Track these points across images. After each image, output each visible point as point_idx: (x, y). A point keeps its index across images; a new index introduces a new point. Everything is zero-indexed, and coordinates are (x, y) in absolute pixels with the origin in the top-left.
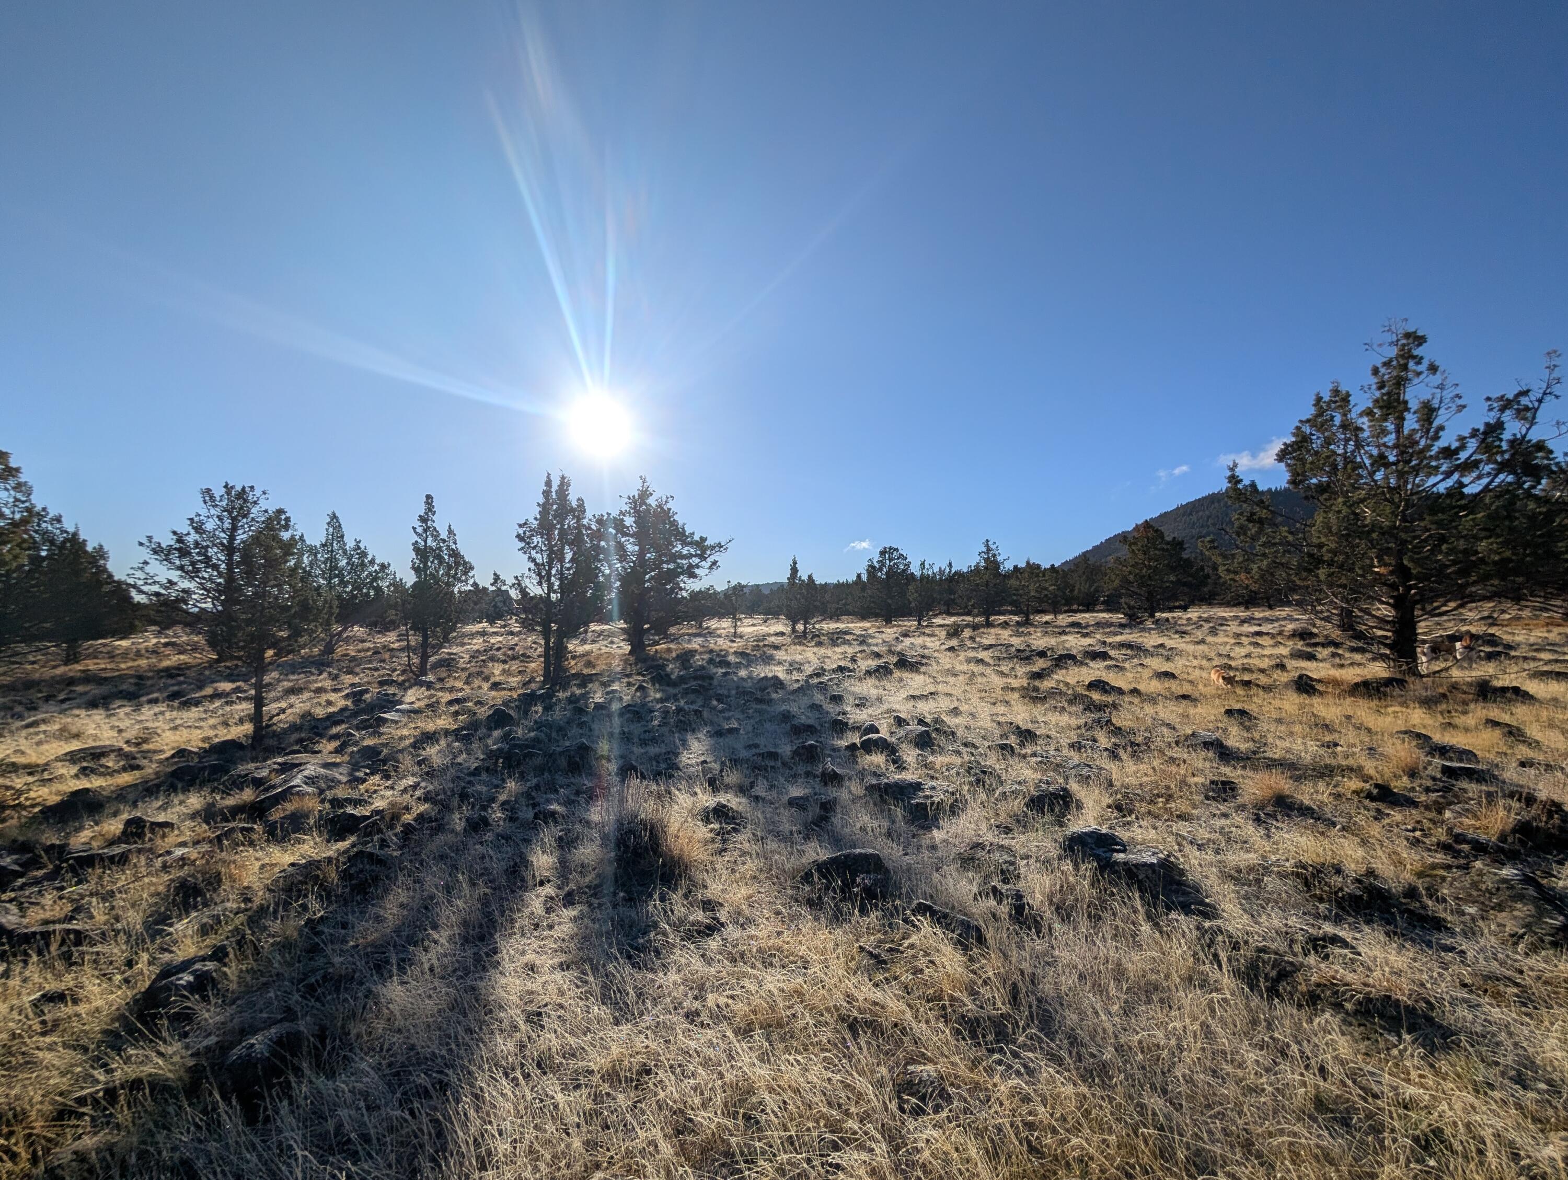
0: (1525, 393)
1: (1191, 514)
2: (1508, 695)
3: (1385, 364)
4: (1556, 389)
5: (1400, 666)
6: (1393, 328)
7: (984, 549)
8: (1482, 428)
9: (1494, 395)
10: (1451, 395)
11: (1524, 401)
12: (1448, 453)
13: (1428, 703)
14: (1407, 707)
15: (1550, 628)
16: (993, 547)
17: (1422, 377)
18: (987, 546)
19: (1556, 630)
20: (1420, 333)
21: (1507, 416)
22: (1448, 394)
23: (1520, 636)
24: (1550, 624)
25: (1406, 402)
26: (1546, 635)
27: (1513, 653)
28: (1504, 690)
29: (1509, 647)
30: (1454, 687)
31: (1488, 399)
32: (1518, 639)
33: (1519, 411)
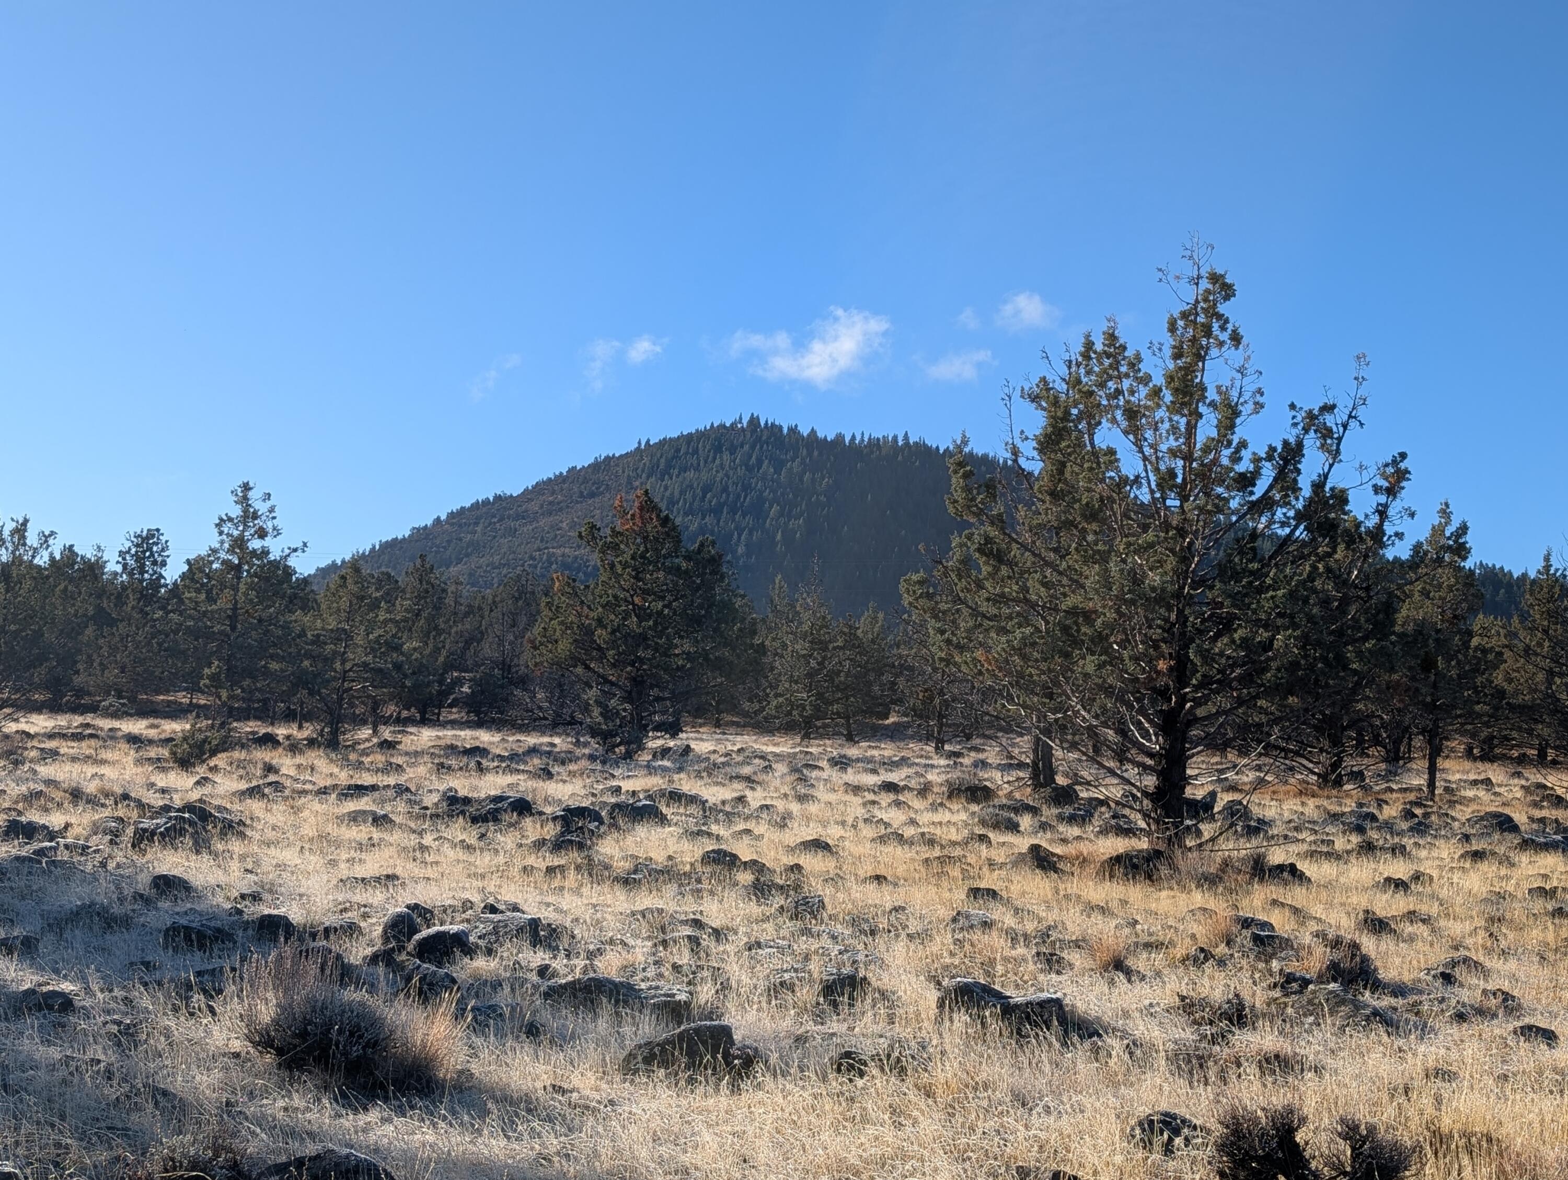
0: (1328, 408)
1: (666, 472)
2: (1285, 874)
3: (1183, 316)
4: (1361, 412)
7: (236, 511)
8: (1280, 449)
9: (1299, 403)
11: (1329, 421)
12: (1244, 482)
15: (1304, 799)
16: (261, 507)
17: (1224, 349)
18: (244, 500)
19: (1311, 803)
20: (1229, 279)
21: (1309, 439)
22: (1249, 384)
23: (1270, 808)
24: (1303, 792)
25: (1203, 387)
26: (1301, 809)
30: (1228, 865)
31: (1294, 407)
33: (1322, 435)
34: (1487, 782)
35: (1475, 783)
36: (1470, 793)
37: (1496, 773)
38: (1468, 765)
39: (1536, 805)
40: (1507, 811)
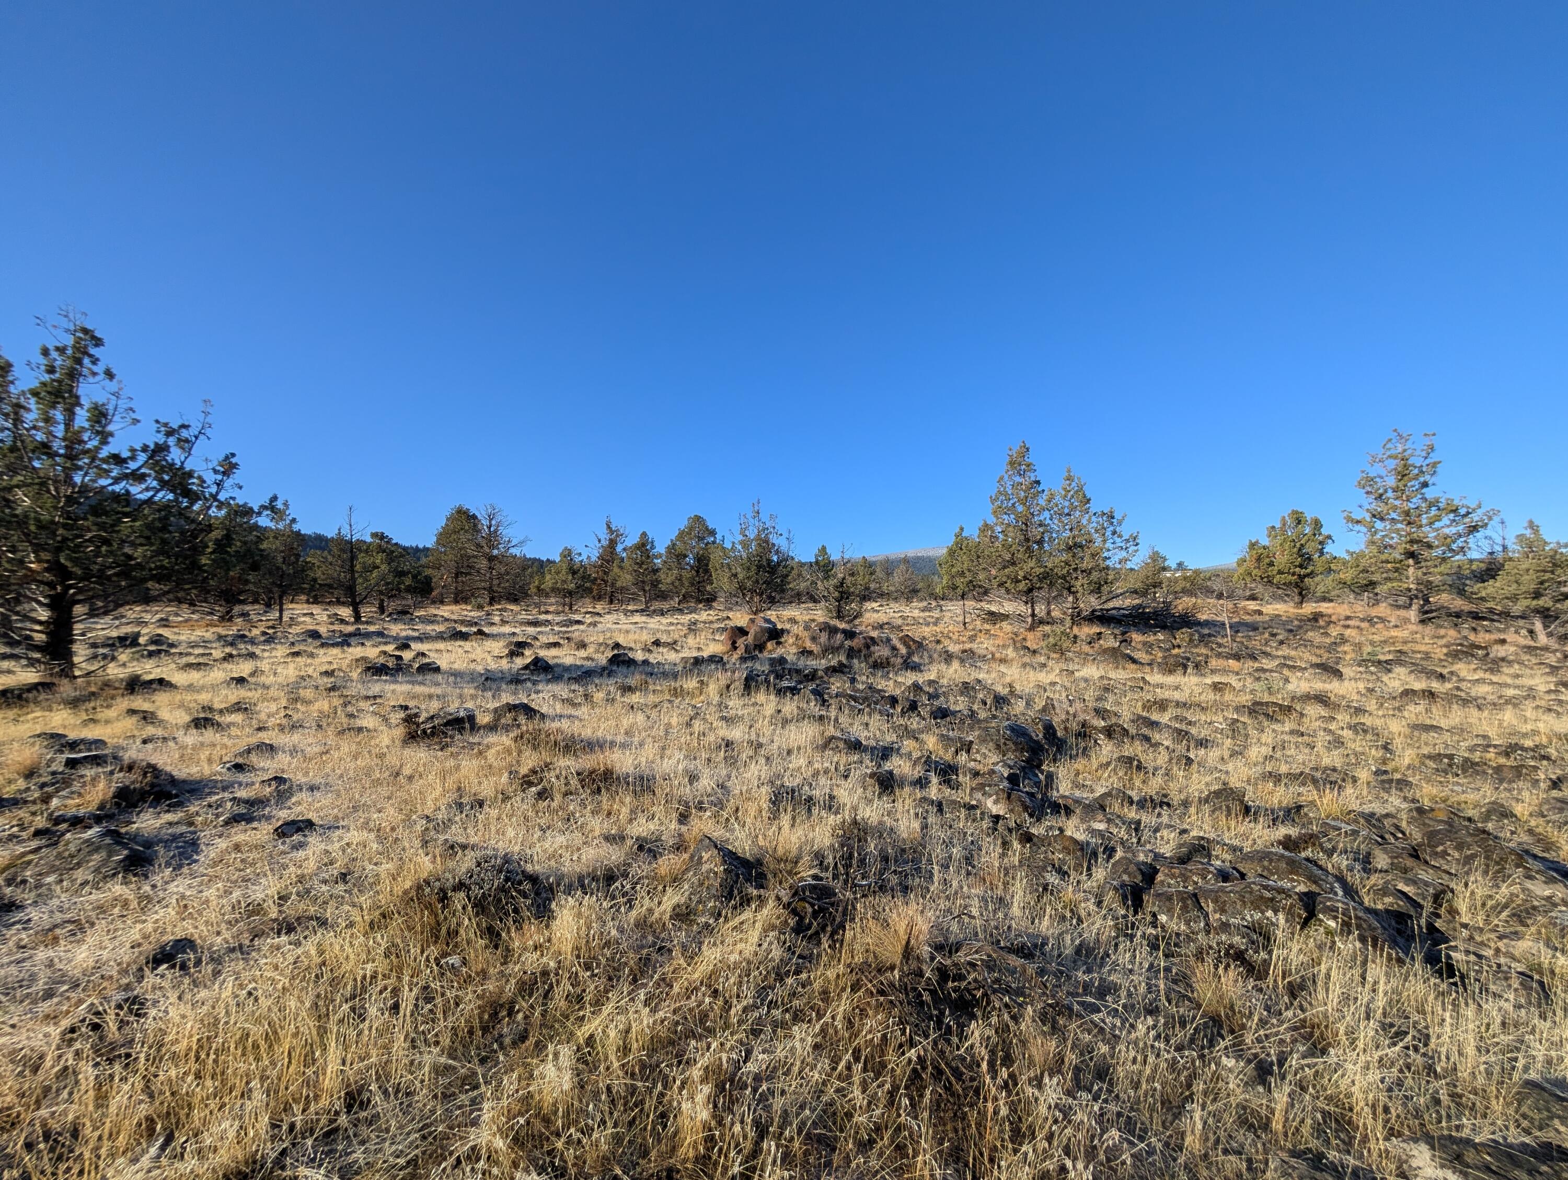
0: (186, 427)
3: (57, 349)
4: (208, 431)
5: (51, 669)
6: (71, 316)
8: (152, 446)
9: (162, 420)
10: (125, 406)
11: (185, 434)
12: (117, 459)
13: (74, 703)
14: (51, 711)
17: (97, 378)
20: (98, 334)
21: (172, 441)
22: (123, 404)
23: (184, 636)
24: (209, 625)
25: (78, 397)
26: (204, 634)
27: (173, 650)
28: (151, 682)
29: (172, 645)
30: (107, 684)
31: (157, 422)
32: (182, 638)
33: (179, 440)
34: (312, 614)
35: (305, 615)
36: (303, 619)
37: (316, 609)
38: (305, 606)
39: (332, 623)
40: (317, 628)
